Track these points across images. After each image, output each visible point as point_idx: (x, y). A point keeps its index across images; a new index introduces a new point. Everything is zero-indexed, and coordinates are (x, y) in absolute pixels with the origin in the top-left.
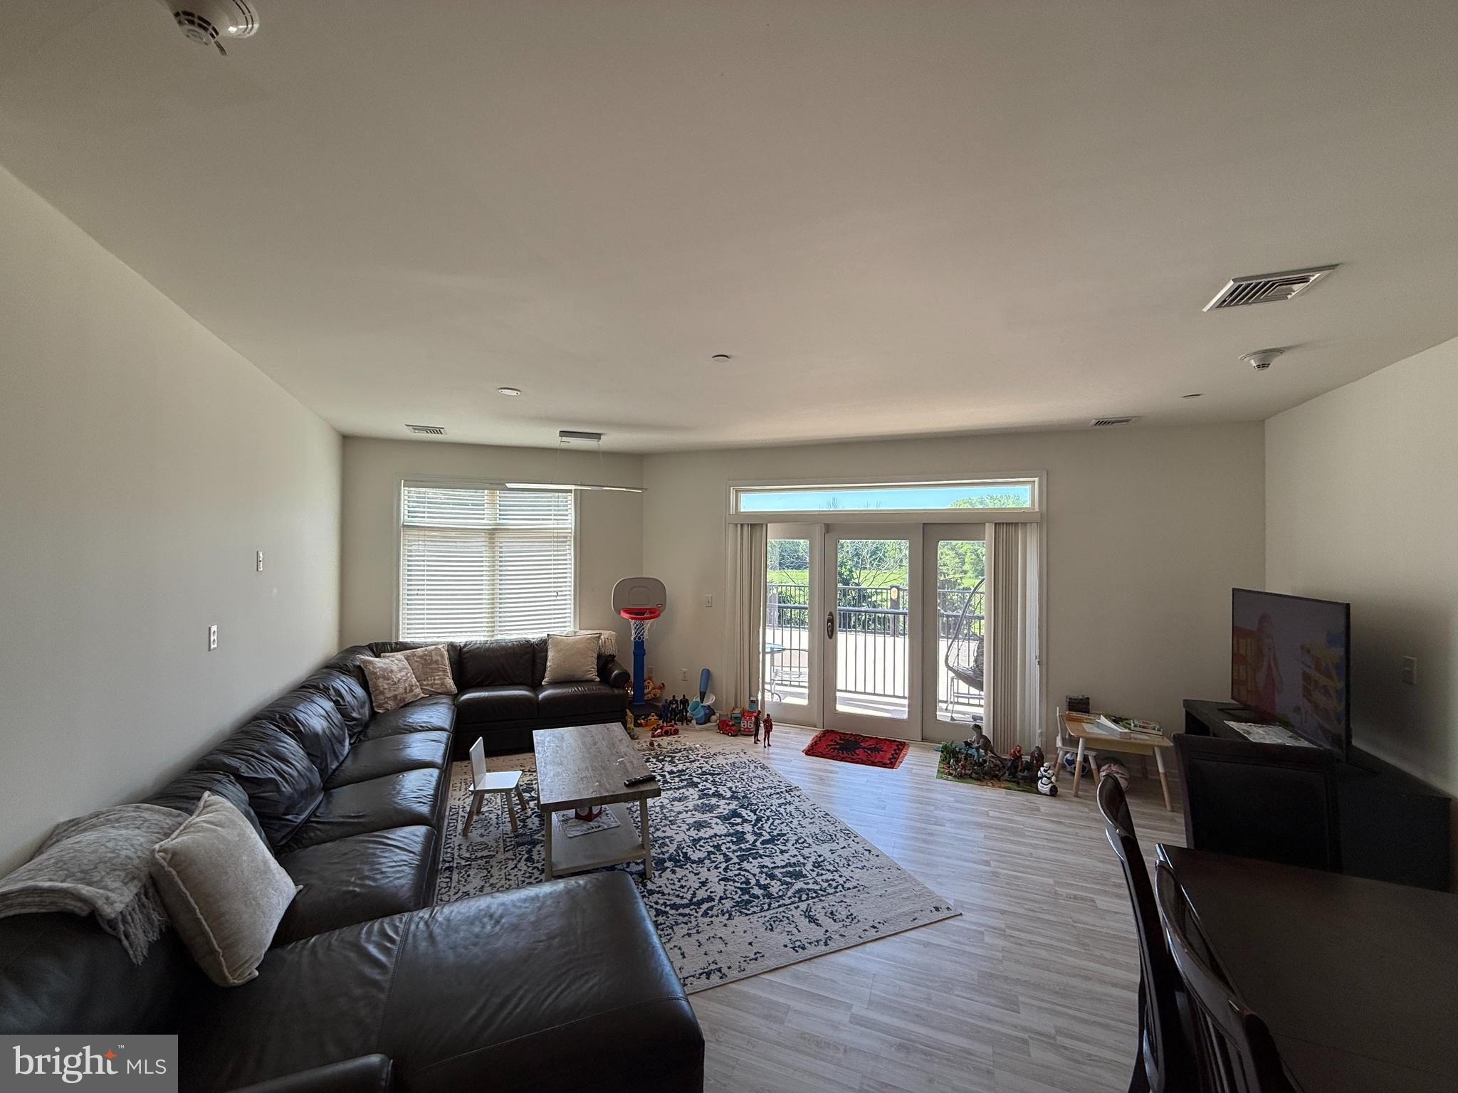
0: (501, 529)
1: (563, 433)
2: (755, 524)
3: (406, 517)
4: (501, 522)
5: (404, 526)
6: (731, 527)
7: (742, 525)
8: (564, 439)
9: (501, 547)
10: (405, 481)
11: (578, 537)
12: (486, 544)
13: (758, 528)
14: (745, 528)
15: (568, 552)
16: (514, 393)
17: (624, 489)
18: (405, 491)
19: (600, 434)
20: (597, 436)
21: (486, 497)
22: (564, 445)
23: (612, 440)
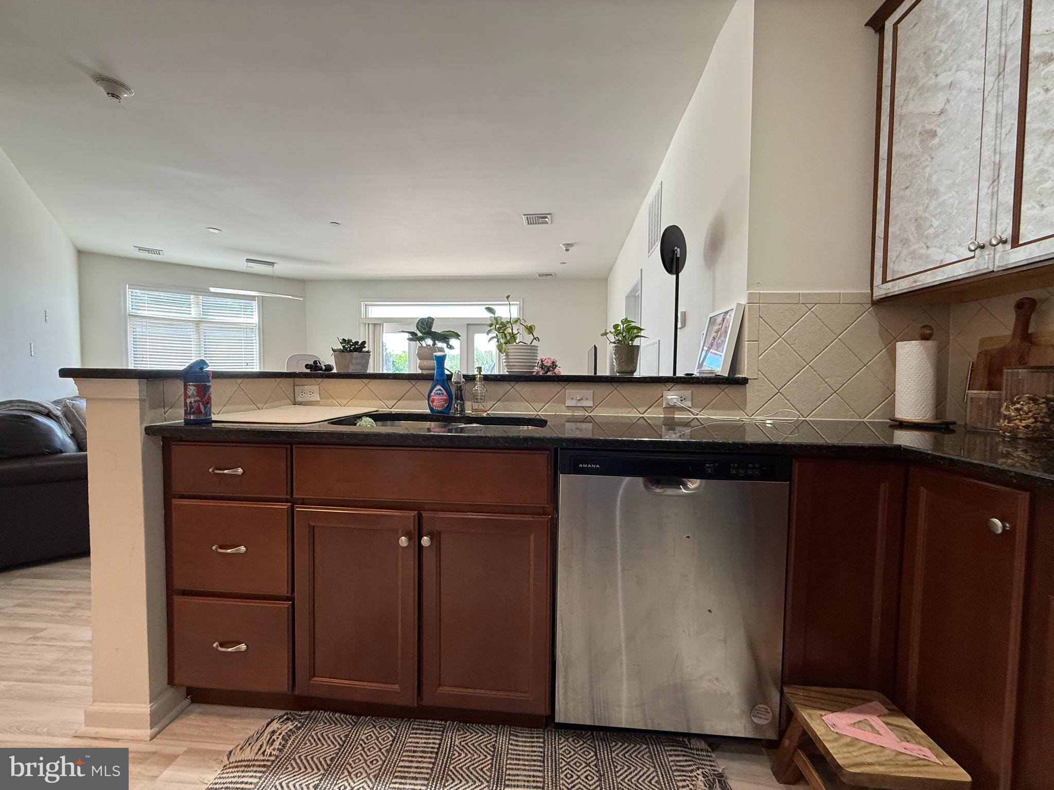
0: (204, 321)
1: (248, 260)
2: (377, 324)
3: (130, 309)
4: (204, 317)
5: (130, 315)
6: (362, 326)
7: (368, 324)
8: (250, 264)
9: (205, 333)
10: (129, 285)
11: (261, 328)
12: (194, 330)
13: (378, 326)
14: (371, 326)
15: (254, 338)
16: (217, 231)
17: (290, 297)
18: (129, 292)
19: (274, 263)
20: (272, 264)
21: (192, 300)
22: (249, 270)
23: (283, 268)
